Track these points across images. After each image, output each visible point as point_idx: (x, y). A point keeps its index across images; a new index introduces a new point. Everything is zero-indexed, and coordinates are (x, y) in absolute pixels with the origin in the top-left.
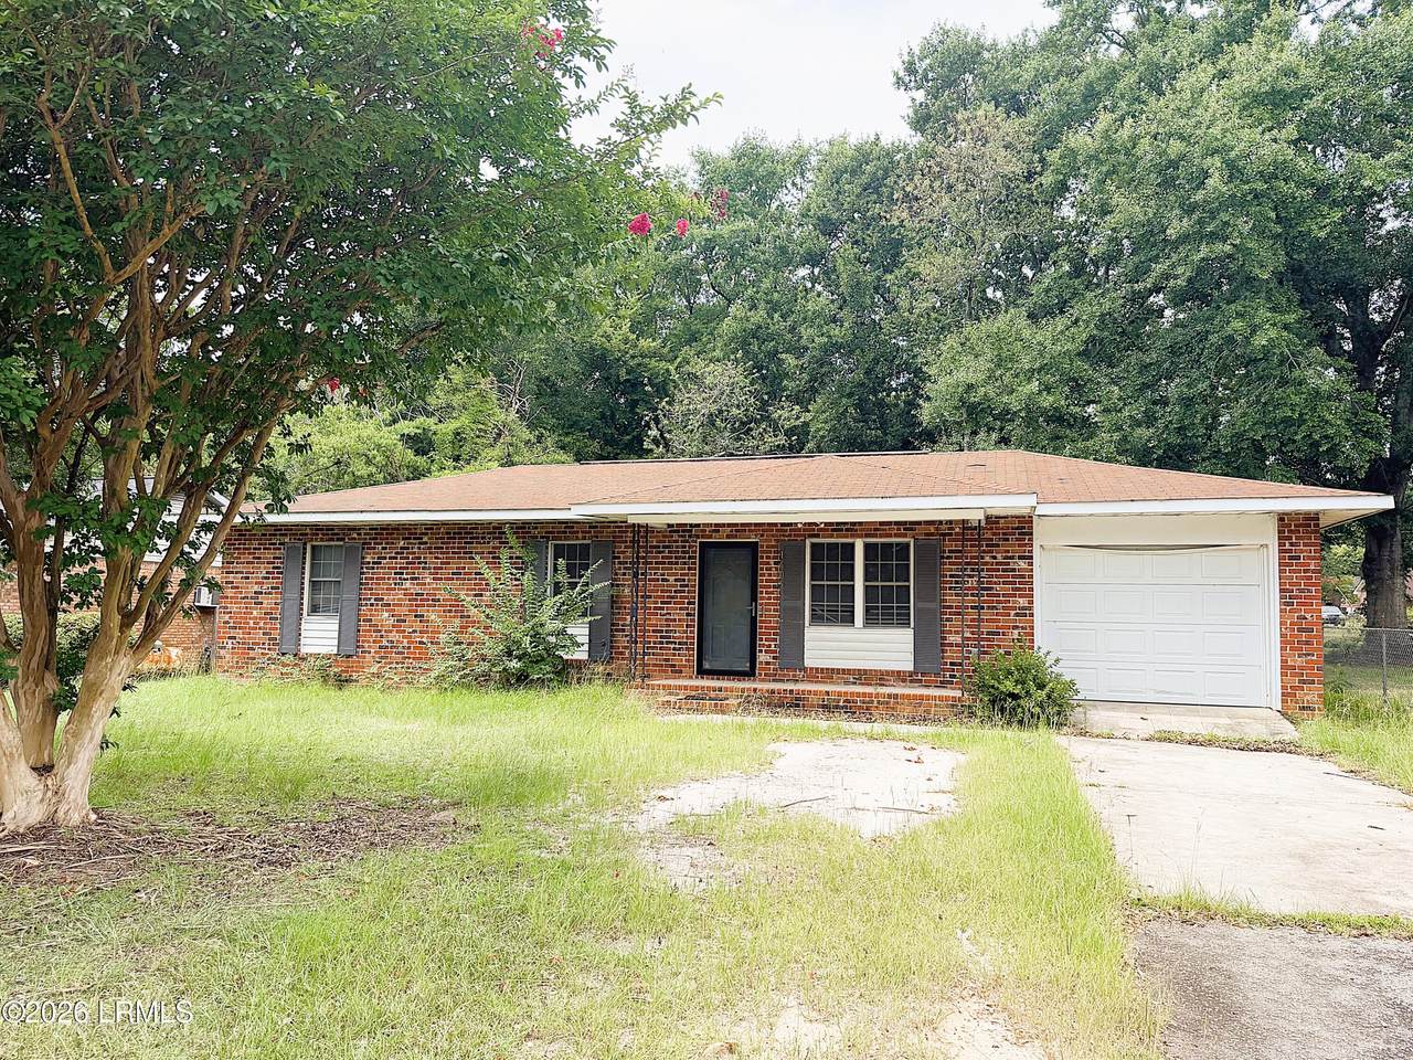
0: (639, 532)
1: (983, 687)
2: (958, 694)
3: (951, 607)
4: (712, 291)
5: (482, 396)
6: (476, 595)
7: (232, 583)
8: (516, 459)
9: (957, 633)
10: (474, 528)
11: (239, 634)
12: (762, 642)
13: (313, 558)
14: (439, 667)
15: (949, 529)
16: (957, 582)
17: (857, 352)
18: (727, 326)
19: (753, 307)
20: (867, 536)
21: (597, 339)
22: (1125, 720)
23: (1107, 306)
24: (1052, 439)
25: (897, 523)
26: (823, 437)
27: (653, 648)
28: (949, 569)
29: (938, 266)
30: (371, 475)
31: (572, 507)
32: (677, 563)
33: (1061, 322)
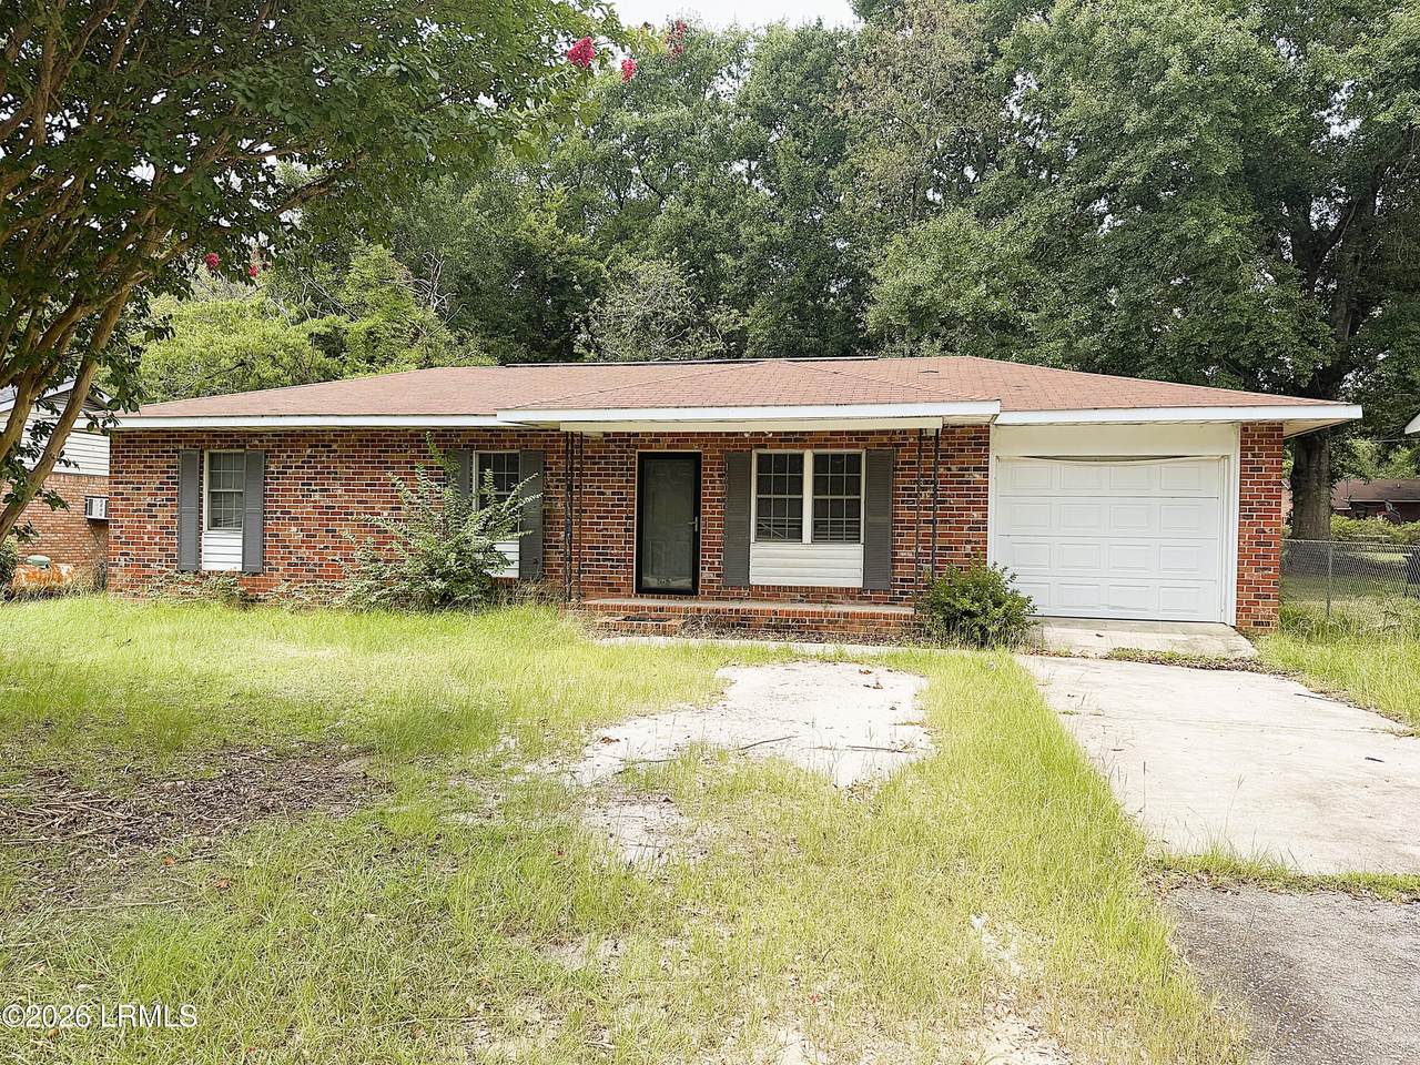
0: (573, 441)
1: (936, 605)
2: (909, 611)
3: (903, 521)
4: (643, 185)
5: (397, 292)
6: (393, 509)
7: (123, 494)
8: (436, 361)
9: (908, 548)
10: (390, 436)
11: (132, 550)
12: (705, 558)
13: (211, 466)
14: (352, 586)
15: (903, 439)
16: (909, 496)
17: (799, 252)
18: (660, 223)
19: (689, 202)
20: (817, 446)
21: (521, 233)
22: (1081, 637)
23: (1057, 205)
24: (998, 347)
25: (848, 433)
26: (761, 343)
27: (588, 565)
28: (902, 482)
29: (883, 162)
30: (278, 377)
31: (498, 413)
32: (614, 475)
33: (1010, 223)
